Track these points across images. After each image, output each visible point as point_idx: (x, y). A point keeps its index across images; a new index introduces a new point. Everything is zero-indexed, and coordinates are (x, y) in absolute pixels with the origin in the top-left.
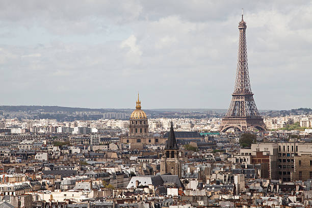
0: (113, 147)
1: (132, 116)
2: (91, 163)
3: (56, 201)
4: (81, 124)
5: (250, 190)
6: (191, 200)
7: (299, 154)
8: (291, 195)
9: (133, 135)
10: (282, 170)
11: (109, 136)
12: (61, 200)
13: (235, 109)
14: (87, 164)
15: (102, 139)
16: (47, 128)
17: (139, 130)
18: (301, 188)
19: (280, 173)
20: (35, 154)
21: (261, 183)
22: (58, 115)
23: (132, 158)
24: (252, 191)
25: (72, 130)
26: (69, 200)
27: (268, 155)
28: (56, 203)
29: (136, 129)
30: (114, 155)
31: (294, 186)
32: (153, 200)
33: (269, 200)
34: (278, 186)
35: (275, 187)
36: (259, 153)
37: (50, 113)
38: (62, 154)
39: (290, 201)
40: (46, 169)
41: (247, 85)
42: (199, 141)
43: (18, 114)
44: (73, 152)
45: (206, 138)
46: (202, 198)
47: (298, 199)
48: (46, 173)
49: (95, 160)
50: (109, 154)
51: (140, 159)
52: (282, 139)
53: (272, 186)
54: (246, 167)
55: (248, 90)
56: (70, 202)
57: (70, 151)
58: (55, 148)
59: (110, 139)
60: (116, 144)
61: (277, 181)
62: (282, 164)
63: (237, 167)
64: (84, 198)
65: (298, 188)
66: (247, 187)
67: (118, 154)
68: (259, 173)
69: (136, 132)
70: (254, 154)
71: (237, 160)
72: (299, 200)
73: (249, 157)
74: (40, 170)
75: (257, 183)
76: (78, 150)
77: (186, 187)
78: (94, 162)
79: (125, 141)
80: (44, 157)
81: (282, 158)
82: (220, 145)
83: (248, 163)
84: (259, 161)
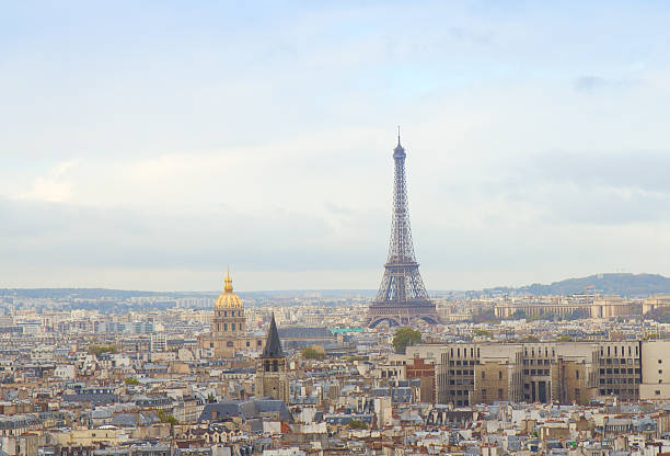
0: (184, 354)
1: (218, 304)
2: (144, 381)
3: (78, 445)
4: (137, 317)
5: (402, 421)
6: (301, 440)
7: (482, 361)
8: (463, 428)
9: (220, 334)
10: (455, 388)
11: (181, 337)
12: (87, 442)
13: (389, 291)
14: (137, 384)
15: (169, 342)
16: (82, 325)
17: (229, 326)
18: (481, 417)
19: (453, 393)
20: (55, 368)
21: (420, 410)
22: (103, 303)
23: (215, 373)
24: (404, 423)
25: (121, 328)
26: (100, 443)
27: (433, 365)
28: (78, 448)
29: (225, 325)
30: (185, 368)
31: (470, 414)
32: (238, 442)
33: (426, 437)
34: (444, 415)
35: (440, 416)
36: (419, 361)
37: (90, 301)
38: (97, 368)
39: (462, 438)
40: (69, 392)
41: (409, 251)
42: (329, 342)
43: (38, 302)
44: (118, 364)
45: (340, 338)
46: (319, 436)
47: (474, 435)
48: (68, 398)
49: (152, 377)
50: (176, 366)
51: (227, 375)
52: (462, 338)
53: (436, 415)
54: (397, 384)
55: (410, 259)
56: (103, 447)
57: (114, 362)
58: (90, 358)
59: (183, 341)
60: (190, 349)
61: (445, 406)
62: (455, 378)
63: (382, 385)
64: (125, 439)
65: (476, 416)
66: (395, 416)
67: (192, 366)
68: (418, 393)
69: (225, 329)
70: (411, 363)
71: (383, 373)
72: (476, 435)
73: (402, 368)
74: (59, 394)
75: (414, 409)
76: (127, 361)
77: (296, 420)
78: (149, 380)
79: (207, 345)
80: (68, 372)
81: (455, 368)
82: (361, 348)
83: (401, 377)
84: (419, 374)
